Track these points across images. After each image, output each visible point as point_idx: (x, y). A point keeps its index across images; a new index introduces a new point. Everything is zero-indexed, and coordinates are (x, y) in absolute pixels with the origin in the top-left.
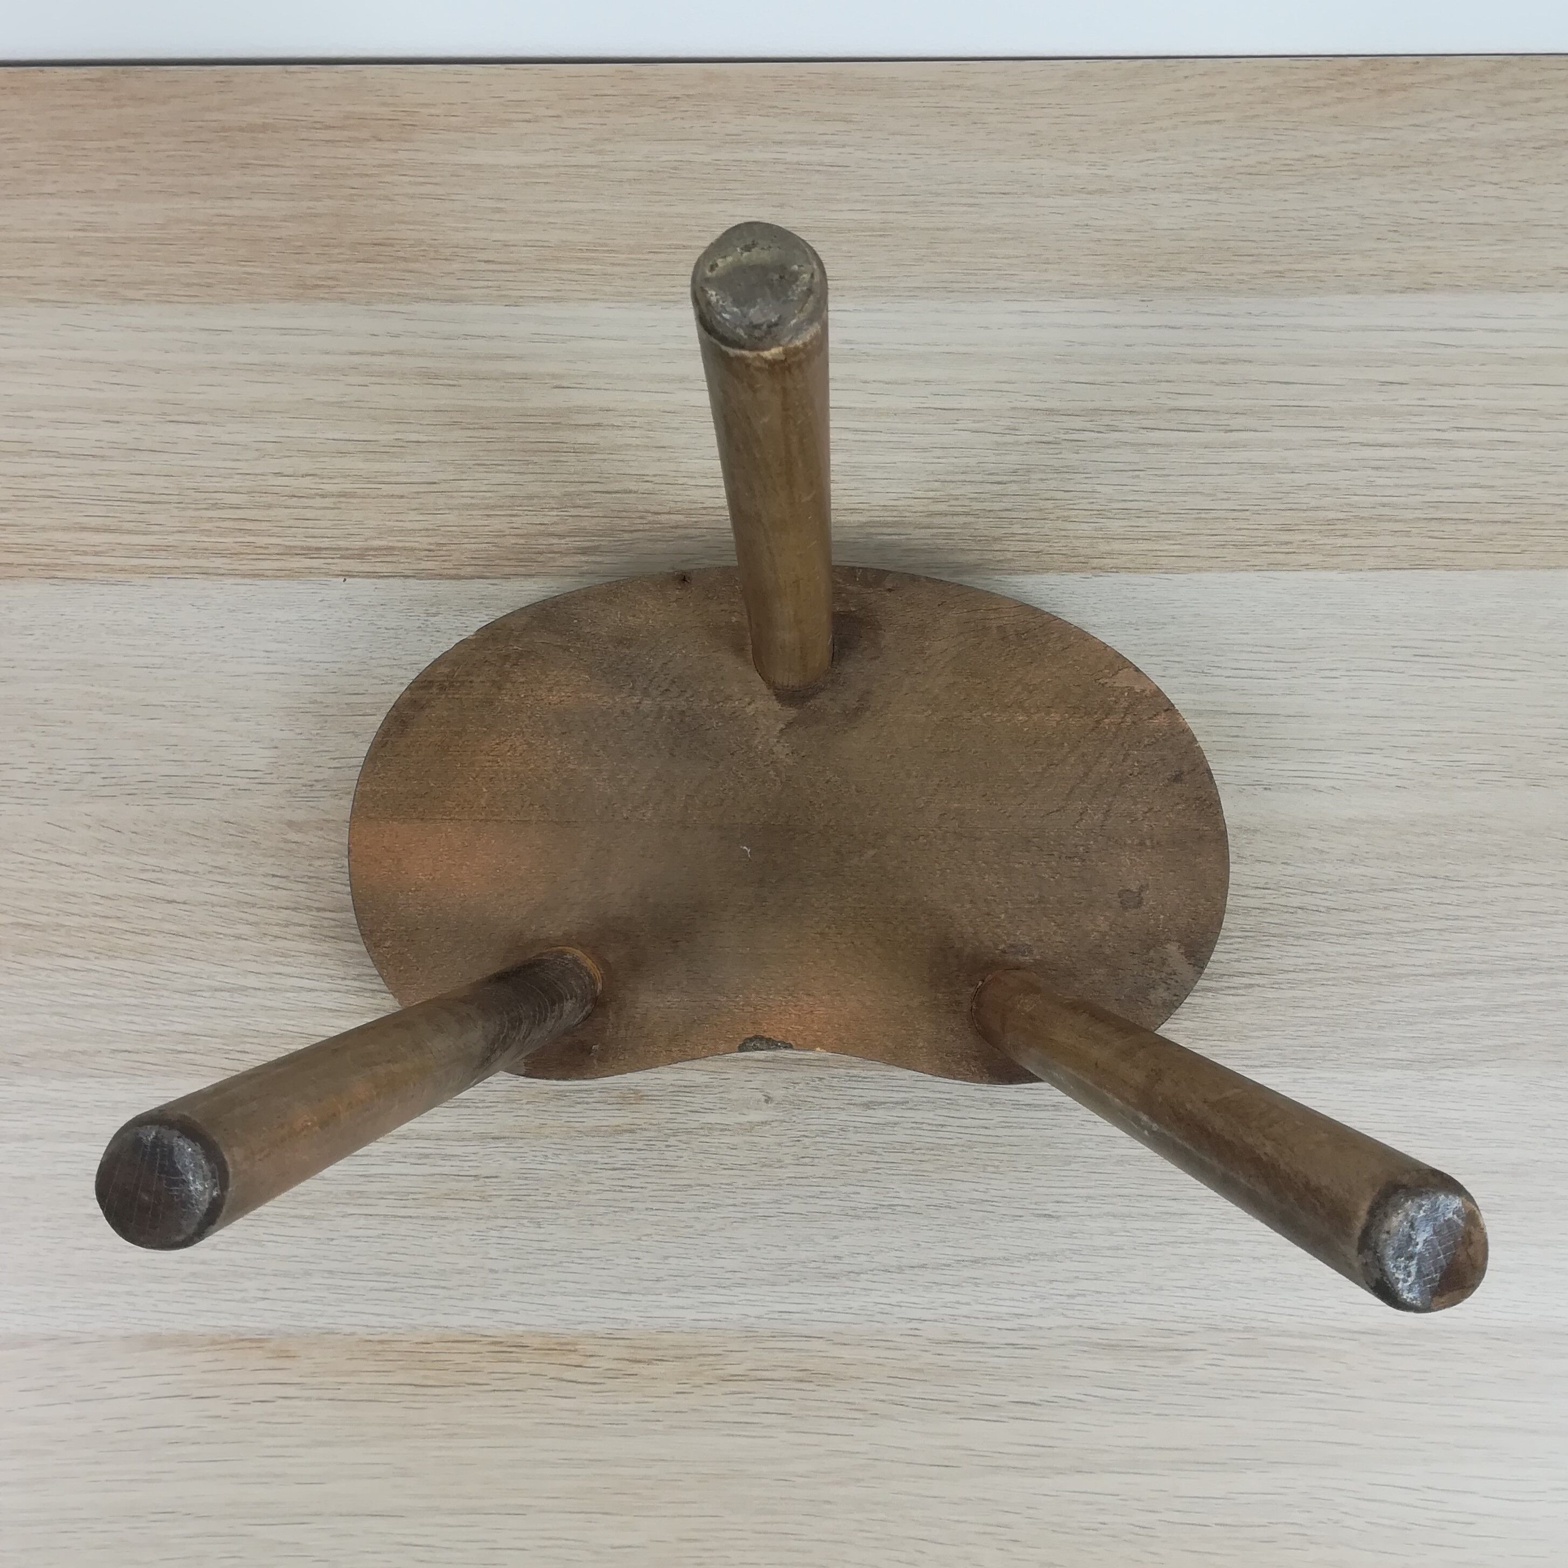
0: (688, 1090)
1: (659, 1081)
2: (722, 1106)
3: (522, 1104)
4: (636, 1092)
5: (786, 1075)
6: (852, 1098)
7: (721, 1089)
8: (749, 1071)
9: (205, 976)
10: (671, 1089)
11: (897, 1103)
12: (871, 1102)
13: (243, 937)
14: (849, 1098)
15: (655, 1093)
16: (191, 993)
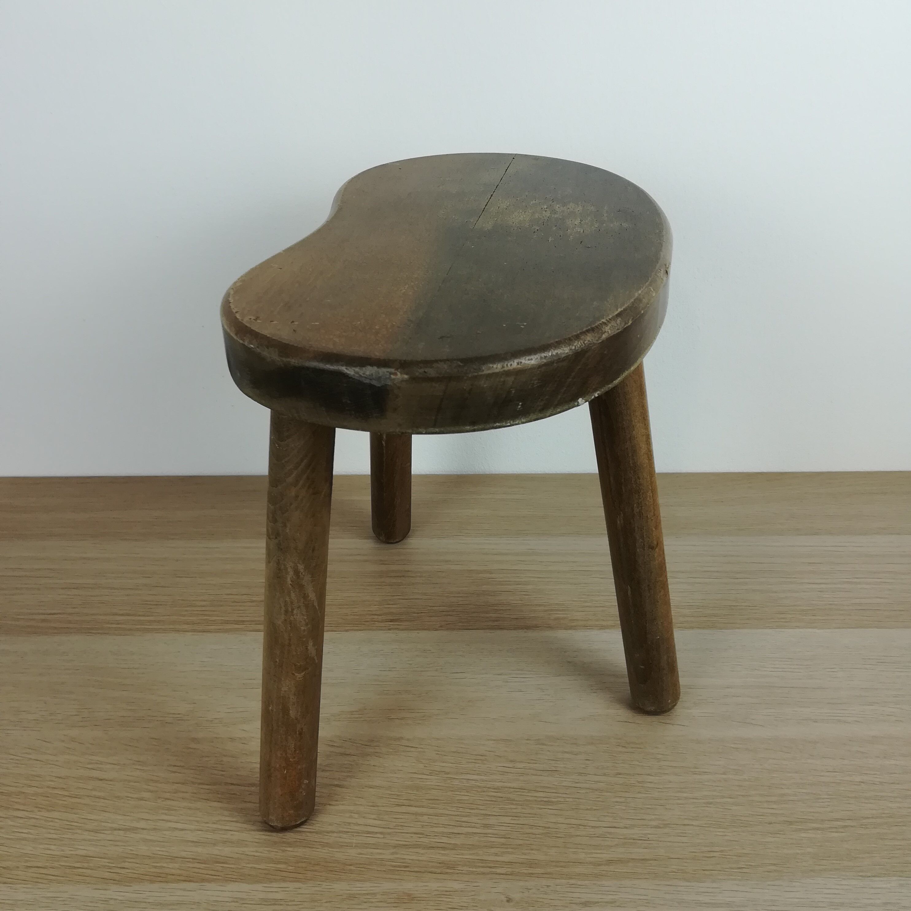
0: (448, 893)
1: (426, 888)
2: (474, 904)
3: (322, 903)
4: (409, 895)
5: (521, 883)
6: (572, 899)
7: (473, 893)
8: (494, 881)
9: (110, 822)
10: (436, 893)
11: (607, 902)
12: (588, 902)
13: (144, 799)
14: (570, 899)
15: (424, 895)
16: (96, 831)
